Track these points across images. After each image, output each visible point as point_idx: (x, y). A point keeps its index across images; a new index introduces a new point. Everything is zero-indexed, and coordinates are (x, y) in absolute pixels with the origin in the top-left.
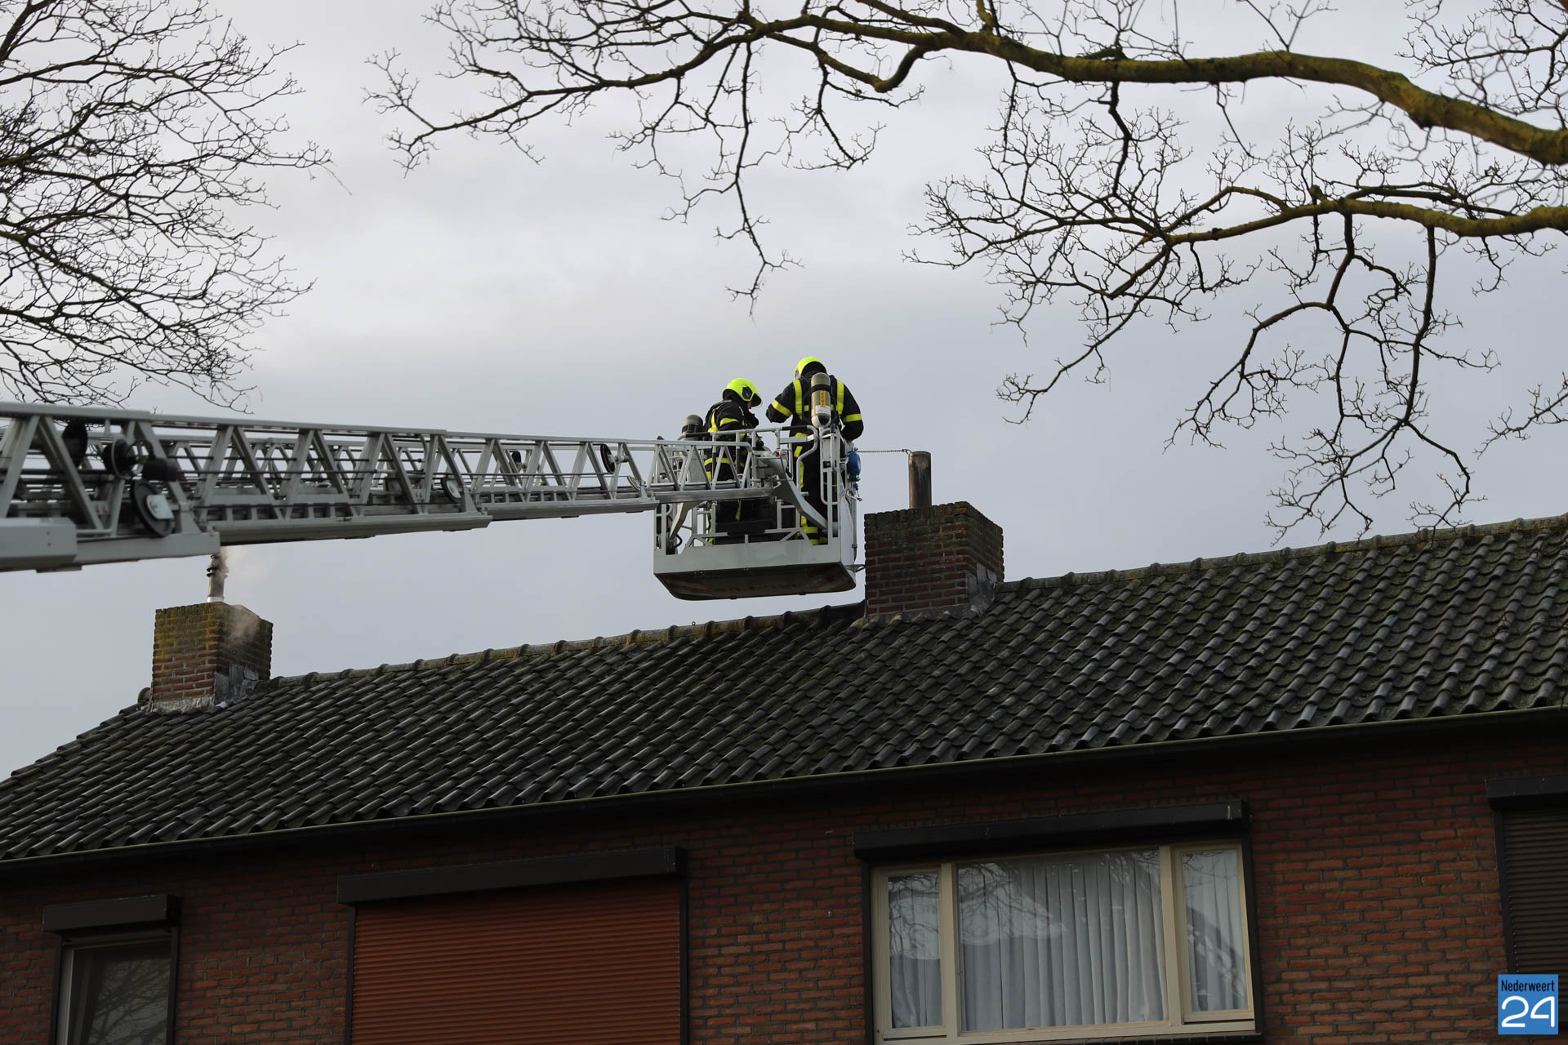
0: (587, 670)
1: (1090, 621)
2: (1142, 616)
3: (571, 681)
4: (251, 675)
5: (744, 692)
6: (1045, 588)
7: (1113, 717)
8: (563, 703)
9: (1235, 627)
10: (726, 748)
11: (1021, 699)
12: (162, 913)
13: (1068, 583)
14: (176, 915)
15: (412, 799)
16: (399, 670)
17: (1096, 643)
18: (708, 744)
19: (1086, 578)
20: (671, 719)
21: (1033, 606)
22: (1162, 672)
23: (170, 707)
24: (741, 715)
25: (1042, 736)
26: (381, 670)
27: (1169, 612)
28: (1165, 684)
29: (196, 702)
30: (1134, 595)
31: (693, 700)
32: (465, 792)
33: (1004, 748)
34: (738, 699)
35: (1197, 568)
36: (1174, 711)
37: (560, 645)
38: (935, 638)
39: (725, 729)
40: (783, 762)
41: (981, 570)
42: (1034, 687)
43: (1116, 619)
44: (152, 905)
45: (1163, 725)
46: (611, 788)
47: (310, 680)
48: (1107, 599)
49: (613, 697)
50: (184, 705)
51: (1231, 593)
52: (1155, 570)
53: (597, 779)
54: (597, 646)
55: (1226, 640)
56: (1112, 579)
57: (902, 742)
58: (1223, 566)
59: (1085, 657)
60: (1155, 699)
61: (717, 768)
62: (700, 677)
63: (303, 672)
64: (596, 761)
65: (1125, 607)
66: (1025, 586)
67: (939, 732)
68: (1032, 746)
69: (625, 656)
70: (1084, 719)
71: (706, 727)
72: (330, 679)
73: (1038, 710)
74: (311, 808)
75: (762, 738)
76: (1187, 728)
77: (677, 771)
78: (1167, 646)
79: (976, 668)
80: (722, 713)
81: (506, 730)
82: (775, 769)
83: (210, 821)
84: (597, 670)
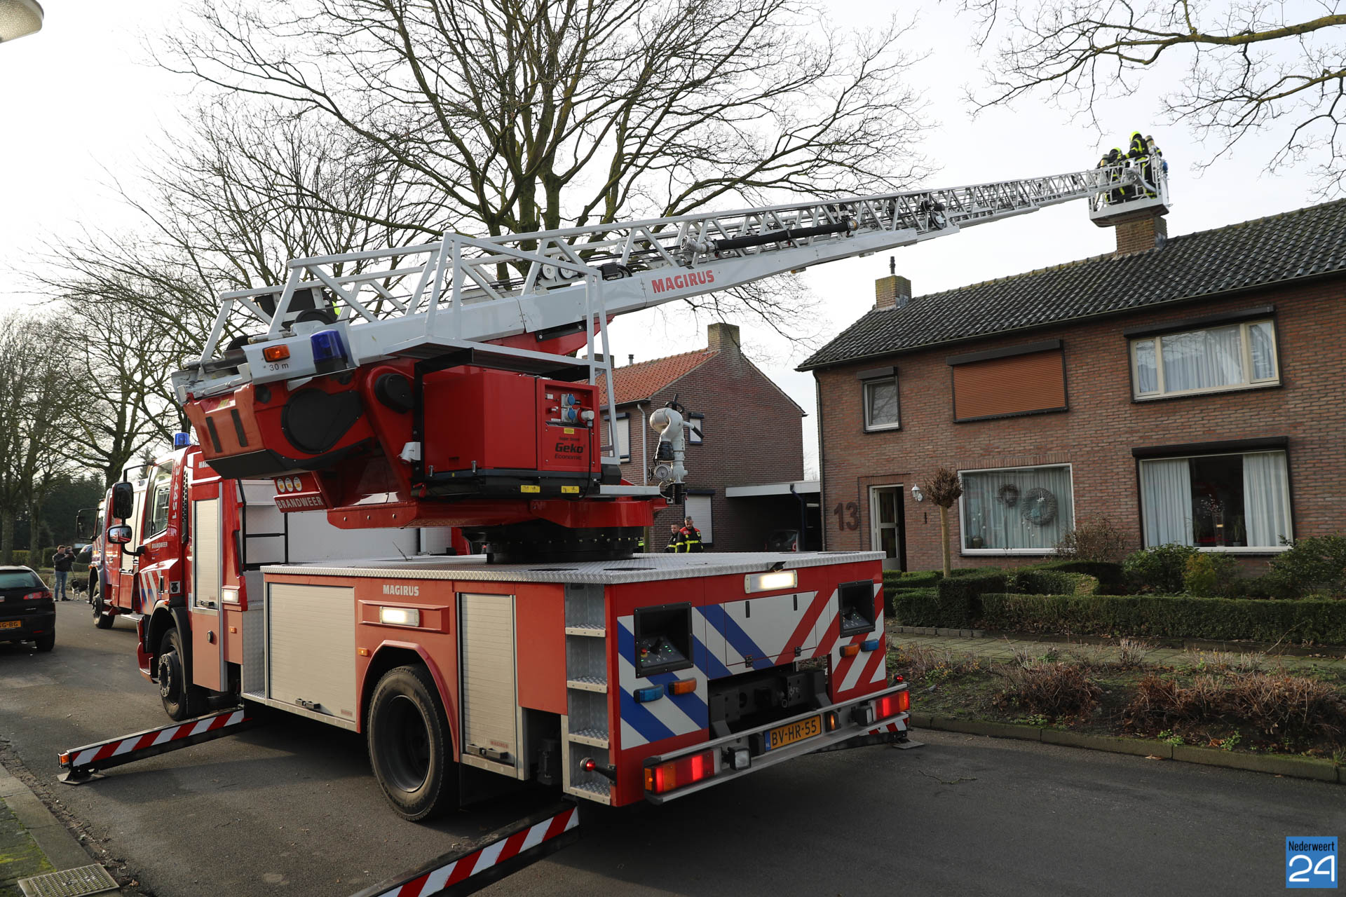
0: (1019, 285)
1: (1205, 248)
2: (1225, 244)
3: (1014, 289)
4: (906, 297)
5: (1077, 286)
6: (1185, 238)
7: (1220, 281)
8: (1012, 296)
9: (1265, 244)
10: (1074, 305)
11: (1182, 278)
12: (892, 372)
13: (1194, 236)
14: (896, 372)
15: (968, 331)
16: (954, 291)
17: (1209, 256)
18: (1067, 304)
19: (1200, 234)
20: (1052, 297)
21: (1181, 246)
22: (1237, 263)
23: (882, 309)
24: (1077, 294)
25: (1193, 290)
26: (948, 292)
27: (1236, 241)
28: (1239, 267)
29: (891, 307)
30: (1221, 237)
31: (1059, 290)
32: (985, 328)
33: (1179, 295)
34: (1075, 289)
35: (1246, 224)
36: (1244, 276)
37: (1008, 278)
38: (1145, 261)
39: (1072, 299)
40: (1096, 308)
41: (1159, 235)
42: (1187, 273)
43: (1215, 246)
44: (889, 370)
45: (1240, 282)
46: (1035, 322)
47: (925, 297)
48: (1210, 240)
49: (1029, 293)
50: (887, 309)
51: (1261, 232)
52: (1229, 227)
53: (1030, 320)
54: (1020, 276)
55: (1261, 249)
56: (1212, 233)
57: (1139, 297)
58: (1256, 223)
59: (1205, 261)
60: (1236, 273)
61: (1072, 312)
62: (1059, 283)
63: (923, 295)
64: (1029, 314)
65: (1218, 242)
66: (1176, 239)
67: (1153, 292)
68: (1190, 294)
69: (1031, 279)
70: (1208, 282)
71: (1065, 299)
72: (932, 296)
73: (1190, 281)
74: (935, 337)
75: (1086, 301)
76: (1251, 281)
77: (1058, 315)
78: (1237, 253)
79: (1163, 269)
80: (1070, 294)
81: (995, 307)
82: (1093, 311)
83: (903, 343)
84: (1023, 284)
